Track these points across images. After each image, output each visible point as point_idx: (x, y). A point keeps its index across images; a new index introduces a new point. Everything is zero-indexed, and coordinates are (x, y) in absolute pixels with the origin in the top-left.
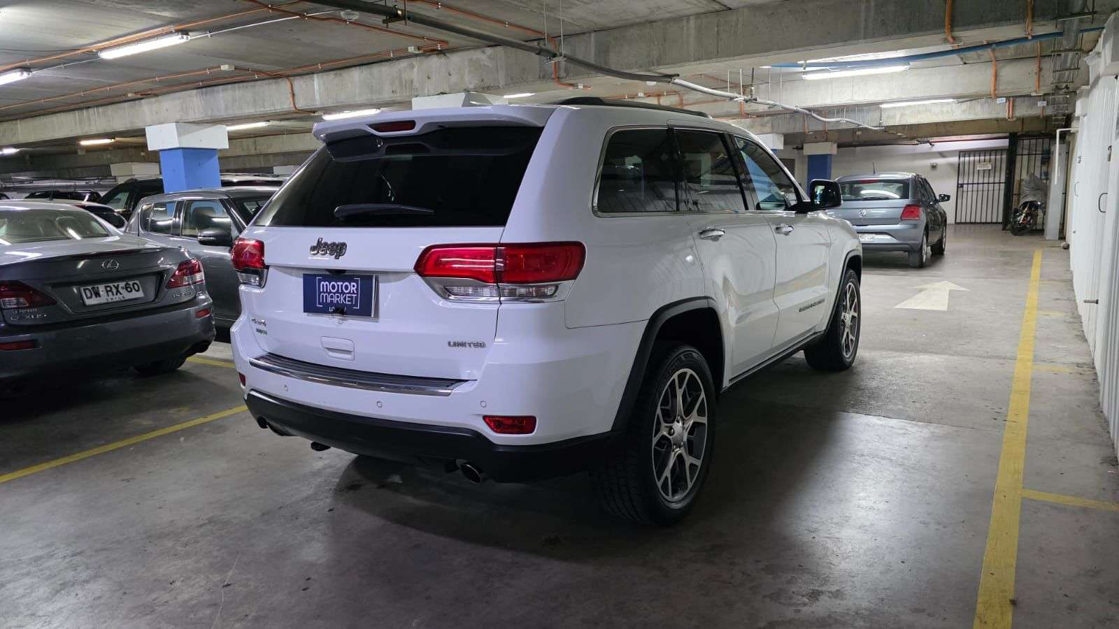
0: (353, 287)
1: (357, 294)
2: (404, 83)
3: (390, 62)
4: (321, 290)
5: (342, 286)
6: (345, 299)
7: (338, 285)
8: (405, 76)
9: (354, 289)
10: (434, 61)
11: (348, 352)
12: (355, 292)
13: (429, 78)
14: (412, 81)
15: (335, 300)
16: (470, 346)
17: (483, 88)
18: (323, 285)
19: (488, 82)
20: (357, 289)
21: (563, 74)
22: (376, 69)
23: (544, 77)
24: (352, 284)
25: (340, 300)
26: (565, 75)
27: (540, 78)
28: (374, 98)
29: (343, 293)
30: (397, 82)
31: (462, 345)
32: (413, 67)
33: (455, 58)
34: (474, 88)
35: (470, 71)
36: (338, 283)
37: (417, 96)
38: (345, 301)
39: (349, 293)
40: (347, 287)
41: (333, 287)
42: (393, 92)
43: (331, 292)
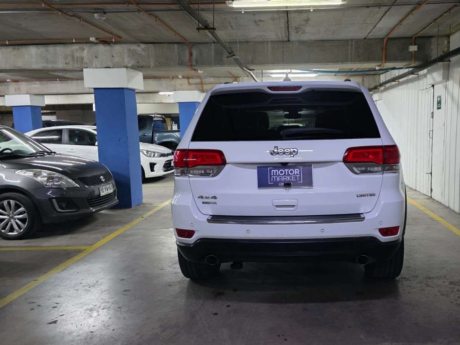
0: (296, 171)
1: (300, 174)
2: (76, 59)
3: (64, 45)
4: (272, 175)
5: (288, 171)
6: (291, 178)
7: (285, 171)
8: (77, 54)
9: (298, 172)
10: (101, 48)
11: (294, 206)
12: (299, 174)
13: (96, 57)
14: (83, 58)
15: (283, 179)
16: (368, 196)
17: (138, 67)
18: (273, 172)
19: (142, 63)
20: (300, 172)
21: (194, 63)
22: (51, 48)
23: (182, 64)
24: (296, 170)
25: (287, 179)
26: (196, 64)
27: (179, 64)
28: (50, 66)
29: (289, 175)
30: (70, 58)
31: (364, 196)
32: (84, 49)
33: (117, 48)
34: (132, 66)
35: (128, 56)
36: (285, 170)
37: (87, 68)
38: (291, 179)
39: (294, 174)
40: (292, 172)
41: (282, 172)
42: (66, 63)
43: (279, 175)
